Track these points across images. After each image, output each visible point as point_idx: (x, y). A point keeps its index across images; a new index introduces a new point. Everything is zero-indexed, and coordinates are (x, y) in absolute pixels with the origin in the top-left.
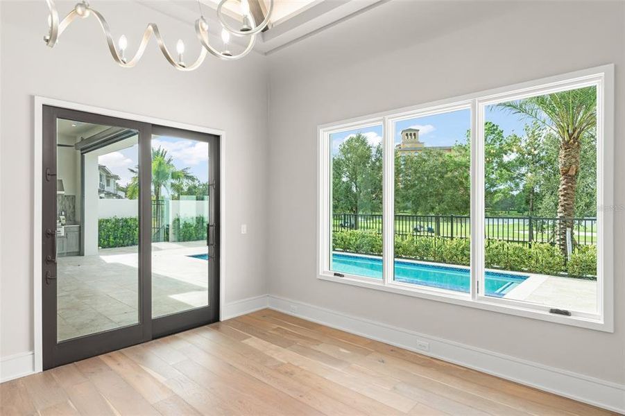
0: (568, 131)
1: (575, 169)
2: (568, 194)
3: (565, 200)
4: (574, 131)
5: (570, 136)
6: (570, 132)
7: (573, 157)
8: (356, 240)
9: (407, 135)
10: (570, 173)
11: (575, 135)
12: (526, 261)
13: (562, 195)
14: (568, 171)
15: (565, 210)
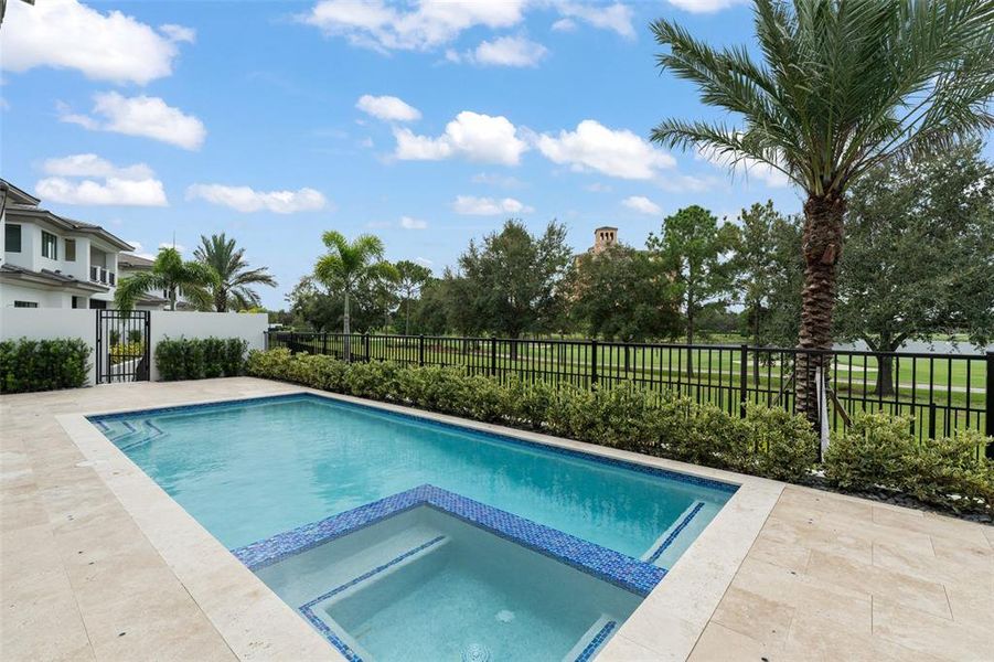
0: (822, 177)
1: (833, 253)
2: (821, 300)
3: (814, 313)
4: (834, 177)
5: (826, 187)
6: (827, 178)
7: (830, 228)
8: (428, 385)
9: (602, 235)
10: (824, 260)
11: (836, 184)
12: (732, 444)
13: (808, 304)
14: (819, 256)
15: (814, 333)
